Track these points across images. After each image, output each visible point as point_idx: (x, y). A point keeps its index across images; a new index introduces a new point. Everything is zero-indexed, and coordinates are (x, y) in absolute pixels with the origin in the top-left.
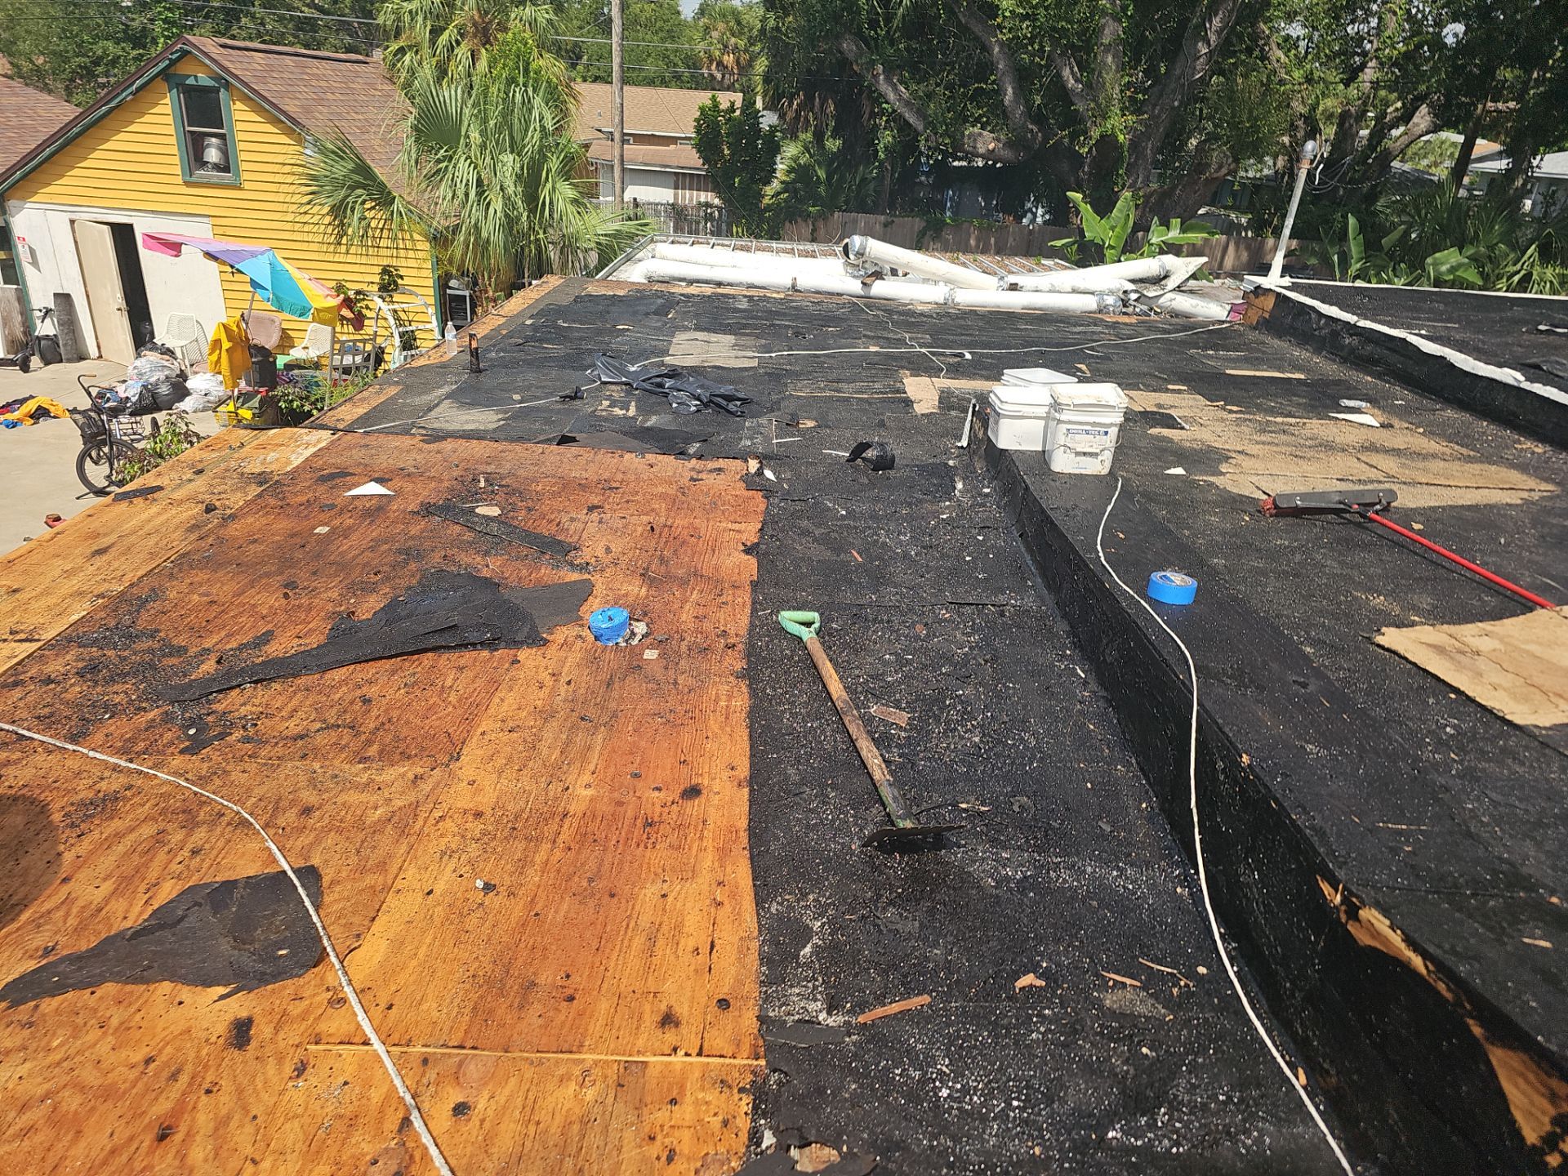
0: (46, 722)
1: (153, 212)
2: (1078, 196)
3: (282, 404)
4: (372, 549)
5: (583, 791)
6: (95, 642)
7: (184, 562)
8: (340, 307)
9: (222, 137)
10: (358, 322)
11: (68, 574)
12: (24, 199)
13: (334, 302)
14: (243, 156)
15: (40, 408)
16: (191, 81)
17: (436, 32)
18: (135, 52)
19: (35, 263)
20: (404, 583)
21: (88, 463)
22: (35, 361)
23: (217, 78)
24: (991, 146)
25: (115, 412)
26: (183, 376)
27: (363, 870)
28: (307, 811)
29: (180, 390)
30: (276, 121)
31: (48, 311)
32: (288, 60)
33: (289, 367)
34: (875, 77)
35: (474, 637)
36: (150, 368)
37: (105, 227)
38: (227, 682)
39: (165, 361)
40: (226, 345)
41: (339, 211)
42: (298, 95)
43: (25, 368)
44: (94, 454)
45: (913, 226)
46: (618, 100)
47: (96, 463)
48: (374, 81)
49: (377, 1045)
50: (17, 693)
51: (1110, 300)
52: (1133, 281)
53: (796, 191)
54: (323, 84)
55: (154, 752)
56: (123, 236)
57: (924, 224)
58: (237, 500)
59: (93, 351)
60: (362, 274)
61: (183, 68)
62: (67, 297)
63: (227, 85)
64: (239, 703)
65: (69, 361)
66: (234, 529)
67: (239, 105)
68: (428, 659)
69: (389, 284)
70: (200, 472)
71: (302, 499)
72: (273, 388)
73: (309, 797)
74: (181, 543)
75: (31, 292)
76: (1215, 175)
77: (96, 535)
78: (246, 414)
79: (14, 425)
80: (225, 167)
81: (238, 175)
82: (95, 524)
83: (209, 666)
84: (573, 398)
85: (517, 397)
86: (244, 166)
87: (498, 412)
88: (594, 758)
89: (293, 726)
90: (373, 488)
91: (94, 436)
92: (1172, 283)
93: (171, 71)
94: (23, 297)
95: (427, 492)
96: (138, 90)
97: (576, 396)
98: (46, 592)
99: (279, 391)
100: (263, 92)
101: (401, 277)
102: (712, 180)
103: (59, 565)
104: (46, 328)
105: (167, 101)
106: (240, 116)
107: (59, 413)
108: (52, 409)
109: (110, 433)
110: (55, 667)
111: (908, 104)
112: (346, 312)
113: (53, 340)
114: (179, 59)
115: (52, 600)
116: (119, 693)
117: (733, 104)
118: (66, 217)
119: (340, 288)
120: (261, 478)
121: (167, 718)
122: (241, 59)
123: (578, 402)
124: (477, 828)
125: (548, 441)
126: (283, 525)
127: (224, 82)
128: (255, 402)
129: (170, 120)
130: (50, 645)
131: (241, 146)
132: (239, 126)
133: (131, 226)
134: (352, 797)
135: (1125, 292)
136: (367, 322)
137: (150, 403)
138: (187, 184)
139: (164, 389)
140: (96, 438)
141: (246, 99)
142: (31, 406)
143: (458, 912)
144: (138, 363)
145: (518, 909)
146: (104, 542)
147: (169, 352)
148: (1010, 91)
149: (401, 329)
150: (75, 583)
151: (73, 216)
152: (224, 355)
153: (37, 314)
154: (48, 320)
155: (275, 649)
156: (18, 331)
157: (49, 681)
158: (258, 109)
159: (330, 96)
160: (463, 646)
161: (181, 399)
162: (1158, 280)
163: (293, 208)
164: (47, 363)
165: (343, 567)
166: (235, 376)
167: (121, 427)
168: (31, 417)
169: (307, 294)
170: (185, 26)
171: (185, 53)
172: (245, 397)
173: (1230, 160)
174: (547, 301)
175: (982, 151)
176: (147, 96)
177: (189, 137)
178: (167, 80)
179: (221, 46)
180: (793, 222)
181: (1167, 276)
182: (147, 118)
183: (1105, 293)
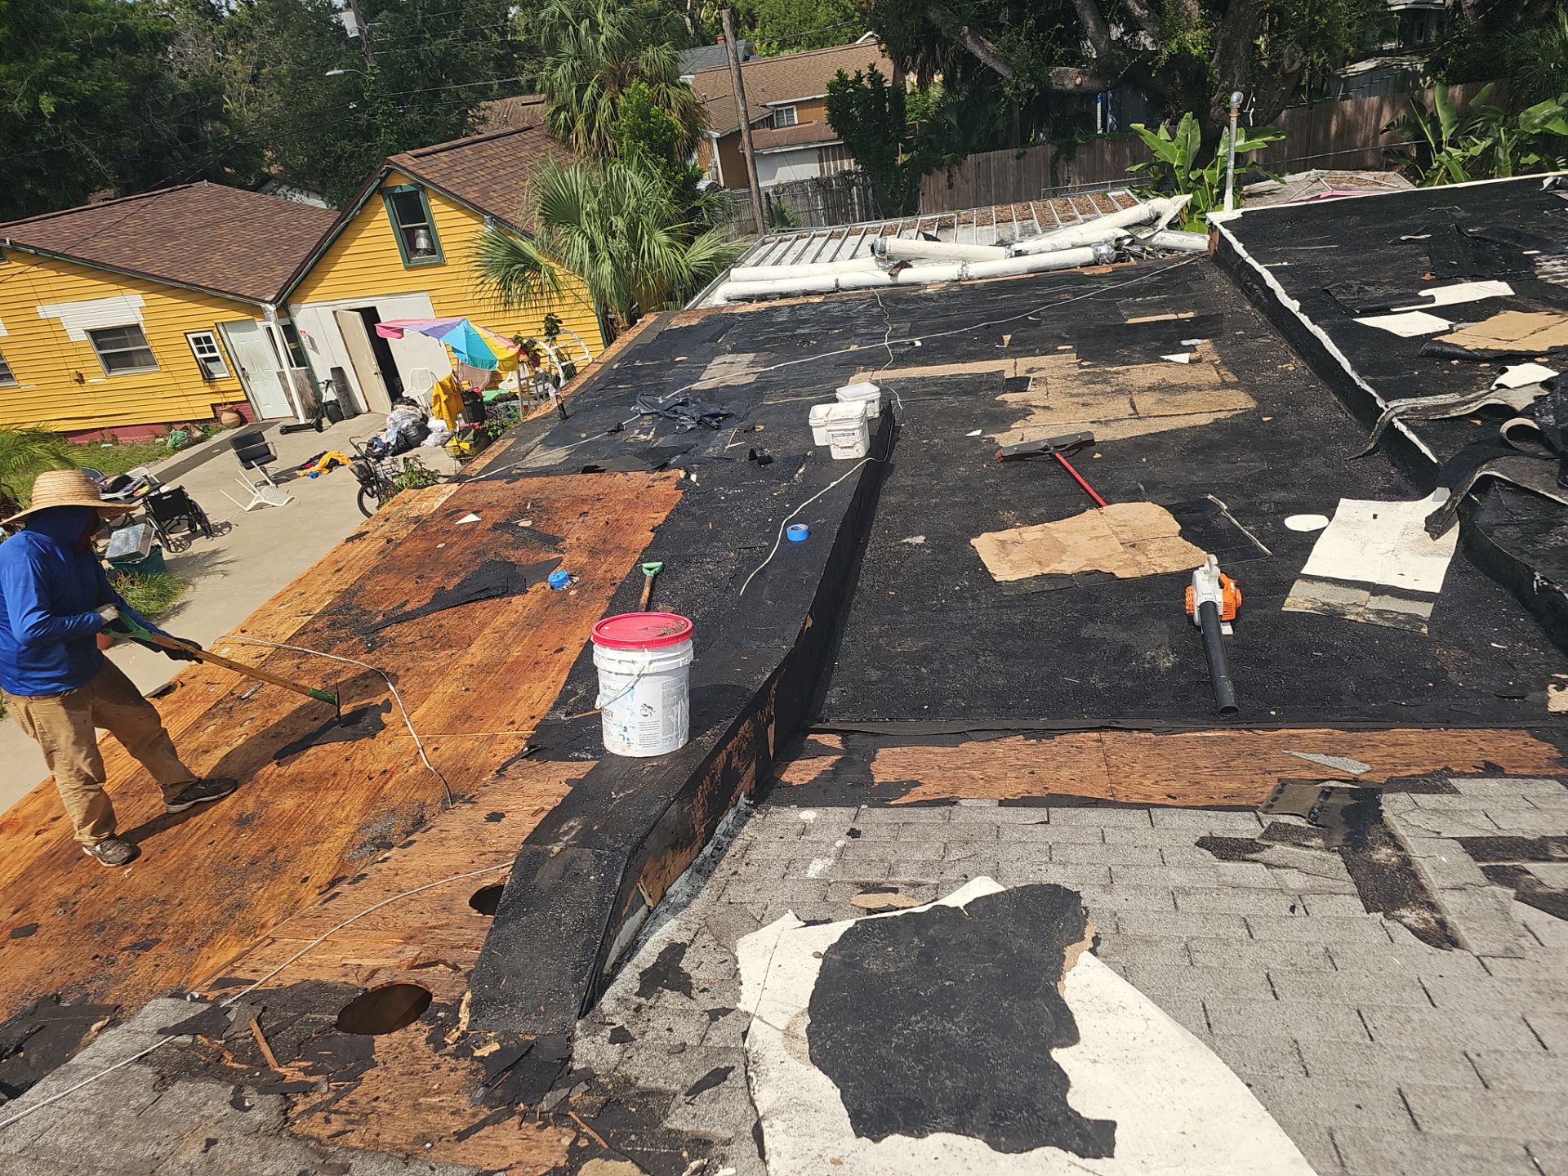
0: (315, 647)
1: (388, 295)
2: (1141, 126)
3: (490, 434)
4: (462, 553)
5: (516, 652)
6: (334, 613)
7: (375, 571)
8: (518, 354)
9: (427, 228)
10: (535, 360)
11: (324, 583)
12: (300, 302)
13: (513, 351)
14: (443, 240)
15: (332, 460)
16: (398, 191)
17: (581, 90)
18: (366, 145)
19: (314, 348)
20: (471, 570)
21: (365, 495)
22: (326, 422)
23: (415, 184)
24: (1078, 81)
25: (379, 458)
26: (425, 419)
27: (424, 687)
28: (408, 670)
29: (423, 431)
30: (461, 209)
31: (329, 382)
32: (467, 151)
33: (496, 401)
34: (963, 38)
35: (494, 593)
36: (399, 418)
37: (357, 314)
38: (386, 624)
39: (411, 410)
40: (444, 398)
41: (505, 284)
42: (477, 181)
43: (320, 429)
44: (369, 490)
45: (1046, 152)
46: (742, 108)
47: (372, 497)
48: (537, 144)
49: (414, 736)
50: (304, 637)
51: (1104, 250)
52: (1126, 228)
53: (930, 141)
54: (496, 162)
55: (355, 654)
56: (370, 316)
57: (1055, 149)
58: (404, 534)
59: (364, 408)
60: (530, 326)
61: (391, 182)
62: (340, 369)
63: (423, 188)
64: (389, 632)
65: (349, 418)
66: (400, 551)
67: (434, 202)
68: (471, 605)
69: (552, 328)
70: (387, 520)
71: (435, 529)
72: (482, 423)
73: (410, 665)
74: (374, 561)
75: (315, 370)
76: (1290, 71)
77: (337, 562)
78: (465, 446)
79: (316, 475)
80: (433, 249)
81: (442, 255)
82: (336, 557)
83: (380, 618)
84: (616, 431)
85: (584, 435)
86: (445, 248)
87: (567, 449)
88: (526, 641)
89: (409, 639)
90: (471, 518)
91: (367, 478)
92: (1162, 223)
93: (383, 186)
94: (311, 375)
95: (497, 516)
96: (363, 205)
97: (619, 429)
98: (315, 593)
99: (486, 424)
100: (449, 189)
101: (560, 322)
102: (850, 148)
103: (322, 579)
104: (330, 395)
105: (384, 209)
106: (438, 210)
107: (345, 462)
108: (340, 459)
109: (376, 475)
110: (318, 625)
111: (994, 56)
112: (523, 357)
113: (335, 403)
114: (386, 177)
115: (318, 596)
116: (343, 633)
117: (859, 73)
118: (330, 310)
119: (517, 340)
120: (417, 519)
121: (361, 640)
122: (431, 163)
123: (619, 434)
124: (469, 670)
125: (576, 472)
126: (423, 545)
127: (421, 186)
128: (470, 436)
129: (388, 223)
130: (317, 616)
131: (440, 233)
132: (436, 218)
133: (374, 308)
134: (426, 663)
135: (1119, 239)
136: (542, 360)
137: (406, 443)
138: (408, 269)
139: (413, 432)
140: (368, 479)
141: (438, 196)
142: (325, 459)
143: (453, 698)
144: (392, 415)
145: (475, 695)
146: (340, 565)
147: (413, 402)
148: (1091, 23)
149: (564, 364)
150: (327, 587)
151: (335, 309)
152: (443, 405)
153: (322, 386)
154: (330, 389)
155: (408, 608)
156: (311, 399)
157: (317, 631)
158: (448, 202)
159: (502, 172)
160: (489, 598)
161: (425, 438)
162: (1151, 222)
163: (471, 289)
164: (333, 423)
165: (446, 564)
166: (453, 418)
167: (385, 467)
168: (327, 467)
169: (493, 349)
170: (399, 115)
171: (390, 171)
172: (464, 432)
173: (1301, 54)
174: (637, 342)
175: (1070, 86)
176: (370, 209)
177: (403, 233)
178: (381, 193)
179: (415, 157)
180: (929, 173)
181: (1158, 217)
182: (372, 225)
183: (1100, 244)
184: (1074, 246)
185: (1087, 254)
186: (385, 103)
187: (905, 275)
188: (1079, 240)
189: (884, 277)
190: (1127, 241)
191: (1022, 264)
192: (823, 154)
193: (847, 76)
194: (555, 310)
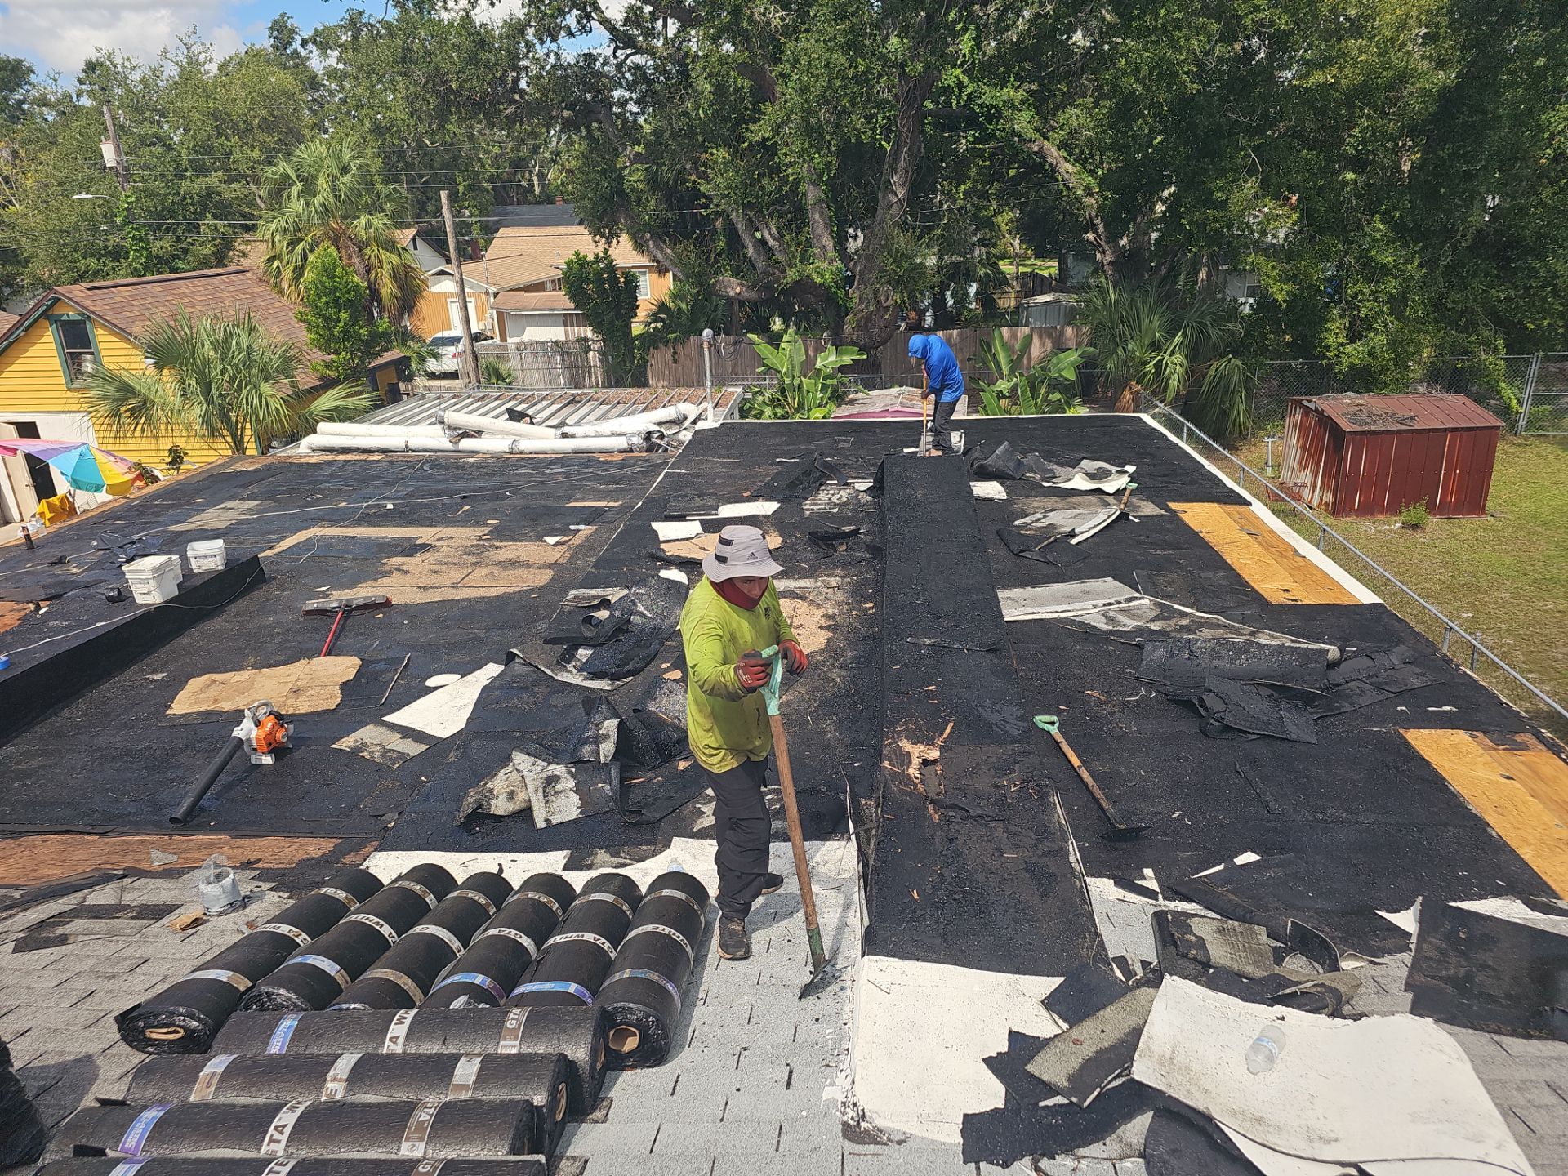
1: (49, 412)
9: (92, 354)
16: (65, 318)
23: (82, 314)
24: (738, 290)
30: (126, 342)
37: (12, 427)
51: (636, 440)
56: (28, 431)
61: (57, 310)
63: (90, 318)
67: (100, 331)
69: (177, 457)
93: (49, 312)
96: (28, 328)
100: (115, 322)
101: (185, 453)
102: (587, 318)
105: (50, 333)
106: (102, 338)
111: (672, 261)
114: (53, 305)
122: (105, 296)
127: (87, 317)
129: (53, 346)
131: (106, 360)
132: (102, 346)
133: (34, 424)
135: (650, 433)
138: (70, 390)
141: (103, 327)
158: (114, 334)
171: (57, 300)
175: (731, 294)
176: (34, 331)
177: (68, 356)
178: (48, 318)
179: (89, 289)
180: (656, 348)
181: (686, 418)
182: (37, 347)
183: (634, 434)
184: (614, 435)
185: (622, 443)
186: (136, 229)
187: (466, 444)
188: (619, 430)
189: (446, 444)
190: (656, 435)
191: (568, 445)
192: (567, 320)
193: (585, 257)
194: (178, 440)
